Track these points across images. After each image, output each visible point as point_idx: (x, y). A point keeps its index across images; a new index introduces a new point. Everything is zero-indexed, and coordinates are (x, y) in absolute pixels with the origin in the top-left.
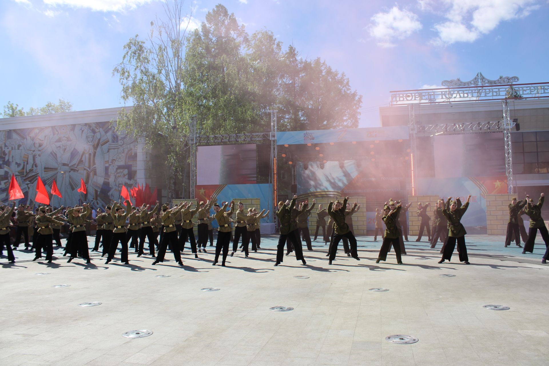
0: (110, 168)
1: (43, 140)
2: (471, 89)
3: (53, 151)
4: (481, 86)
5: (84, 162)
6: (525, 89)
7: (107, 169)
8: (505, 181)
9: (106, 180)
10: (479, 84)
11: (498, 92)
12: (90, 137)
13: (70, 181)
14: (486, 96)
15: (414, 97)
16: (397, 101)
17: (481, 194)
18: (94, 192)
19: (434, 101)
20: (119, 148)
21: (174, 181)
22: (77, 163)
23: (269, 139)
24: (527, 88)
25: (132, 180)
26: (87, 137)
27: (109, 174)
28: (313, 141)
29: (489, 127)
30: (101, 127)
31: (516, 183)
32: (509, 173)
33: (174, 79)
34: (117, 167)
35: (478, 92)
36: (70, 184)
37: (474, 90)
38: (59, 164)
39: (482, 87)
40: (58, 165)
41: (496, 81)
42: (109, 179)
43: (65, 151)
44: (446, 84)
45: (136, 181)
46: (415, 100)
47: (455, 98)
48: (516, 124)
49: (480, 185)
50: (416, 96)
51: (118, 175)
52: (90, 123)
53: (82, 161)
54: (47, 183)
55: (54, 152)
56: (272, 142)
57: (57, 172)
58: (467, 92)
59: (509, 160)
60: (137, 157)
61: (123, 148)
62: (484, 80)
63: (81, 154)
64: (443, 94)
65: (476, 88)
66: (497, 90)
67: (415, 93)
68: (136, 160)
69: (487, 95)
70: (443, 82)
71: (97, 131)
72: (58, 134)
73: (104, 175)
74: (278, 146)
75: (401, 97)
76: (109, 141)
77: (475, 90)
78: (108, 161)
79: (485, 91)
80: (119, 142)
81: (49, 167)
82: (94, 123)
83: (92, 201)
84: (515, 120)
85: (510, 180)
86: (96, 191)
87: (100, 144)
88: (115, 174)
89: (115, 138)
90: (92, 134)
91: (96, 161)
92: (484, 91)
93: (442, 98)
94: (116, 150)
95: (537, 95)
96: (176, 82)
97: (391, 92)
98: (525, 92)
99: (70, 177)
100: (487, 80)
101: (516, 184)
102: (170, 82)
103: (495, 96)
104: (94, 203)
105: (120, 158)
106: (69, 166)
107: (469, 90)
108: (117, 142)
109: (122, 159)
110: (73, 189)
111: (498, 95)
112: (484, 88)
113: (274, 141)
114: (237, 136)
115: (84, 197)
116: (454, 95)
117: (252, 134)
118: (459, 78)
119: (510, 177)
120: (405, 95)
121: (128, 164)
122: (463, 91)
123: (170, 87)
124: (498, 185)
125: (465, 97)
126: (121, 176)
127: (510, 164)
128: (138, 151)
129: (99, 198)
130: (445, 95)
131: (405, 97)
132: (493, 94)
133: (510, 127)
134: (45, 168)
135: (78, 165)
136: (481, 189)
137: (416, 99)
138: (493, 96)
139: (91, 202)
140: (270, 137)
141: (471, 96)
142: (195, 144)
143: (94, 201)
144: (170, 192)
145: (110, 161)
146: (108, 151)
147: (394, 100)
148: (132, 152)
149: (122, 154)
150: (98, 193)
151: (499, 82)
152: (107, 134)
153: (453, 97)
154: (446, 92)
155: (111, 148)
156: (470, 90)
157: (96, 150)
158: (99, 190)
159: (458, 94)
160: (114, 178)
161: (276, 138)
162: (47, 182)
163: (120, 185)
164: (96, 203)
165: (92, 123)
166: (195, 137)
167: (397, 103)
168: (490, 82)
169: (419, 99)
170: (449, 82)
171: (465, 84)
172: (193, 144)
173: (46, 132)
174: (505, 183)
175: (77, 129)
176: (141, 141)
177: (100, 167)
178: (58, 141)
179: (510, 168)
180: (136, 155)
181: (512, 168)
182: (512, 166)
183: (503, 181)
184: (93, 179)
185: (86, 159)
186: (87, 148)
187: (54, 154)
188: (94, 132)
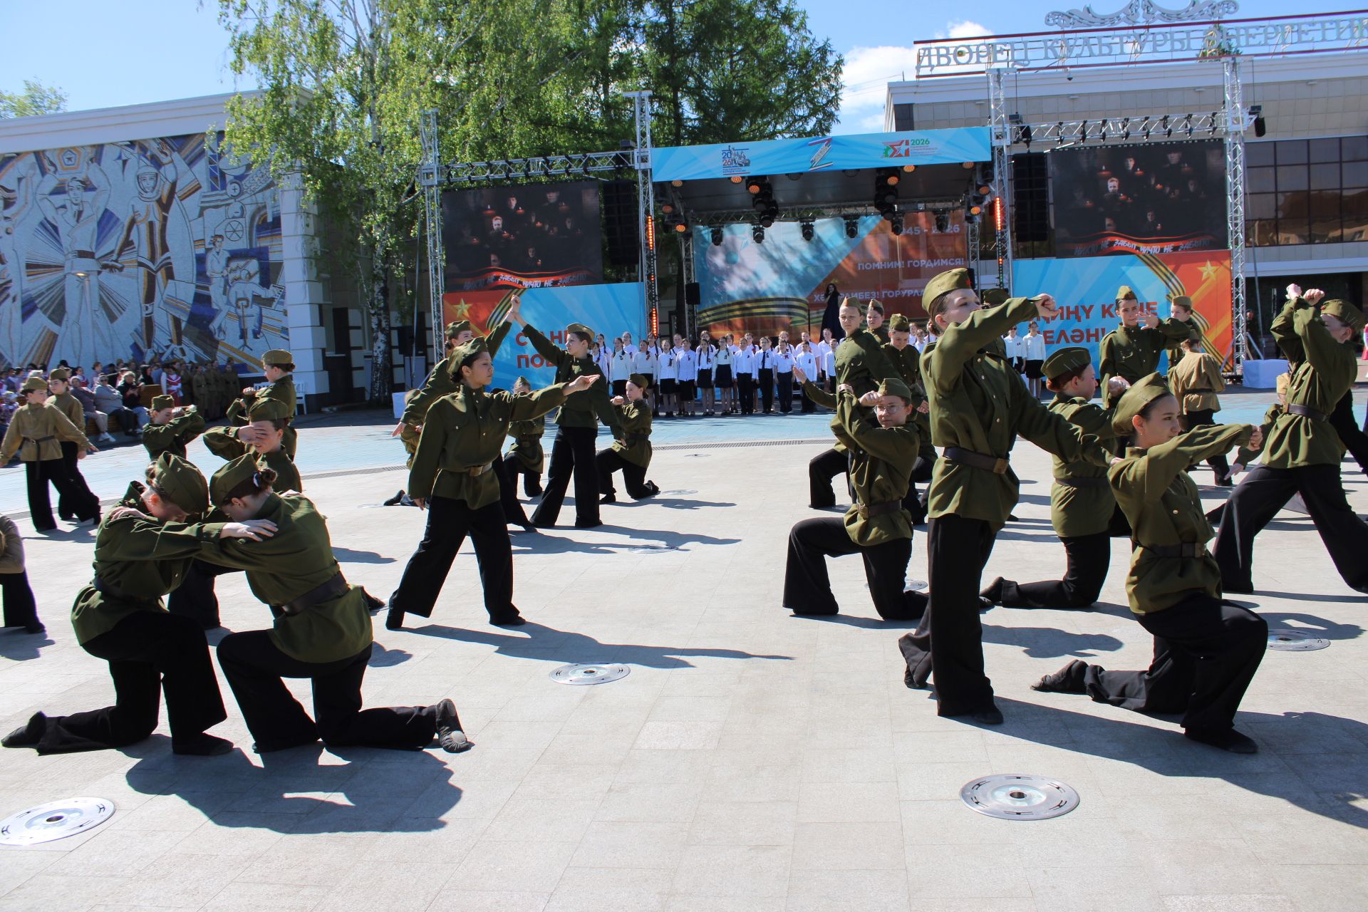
0: (210, 257)
1: (13, 191)
2: (1118, 32)
3: (46, 219)
4: (1144, 24)
5: (136, 244)
6: (1252, 31)
7: (201, 260)
8: (1227, 263)
9: (201, 291)
10: (1138, 20)
11: (1186, 41)
12: (148, 177)
13: (101, 298)
14: (1155, 51)
15: (975, 55)
16: (932, 67)
18: (171, 322)
19: (1027, 65)
20: (229, 205)
21: (382, 285)
22: (118, 248)
23: (631, 169)
24: (1258, 29)
25: (271, 287)
26: (138, 177)
27: (208, 274)
28: (747, 168)
29: (1189, 126)
30: (174, 151)
31: (1255, 268)
32: (1237, 243)
33: (367, 14)
34: (228, 255)
35: (1134, 43)
36: (104, 305)
37: (1125, 36)
38: (66, 253)
39: (1147, 27)
40: (65, 256)
41: (1182, 11)
42: (211, 288)
43: (82, 219)
44: (1057, 21)
45: (282, 289)
46: (978, 62)
47: (1078, 56)
48: (1255, 121)
49: (1169, 275)
50: (981, 54)
51: (231, 276)
52: (145, 140)
53: (132, 243)
54: (39, 306)
55: (48, 222)
56: (640, 175)
57: (65, 276)
58: (1109, 40)
59: (1236, 212)
60: (280, 227)
61: (240, 205)
62: (1151, 10)
63: (126, 223)
64: (1049, 48)
65: (1131, 32)
66: (1184, 36)
67: (978, 46)
68: (280, 234)
69: (1159, 49)
70: (1048, 16)
71: (165, 159)
72: (55, 172)
73: (195, 277)
74: (655, 184)
75: (943, 56)
76: (200, 188)
77: (1129, 36)
78: (203, 240)
79: (1154, 38)
80: (230, 188)
81: (41, 262)
82: (154, 139)
83: (167, 347)
84: (1255, 110)
85: (1237, 262)
86: (177, 321)
87: (176, 196)
88: (225, 273)
89: (218, 178)
90: (155, 171)
91: (170, 242)
92: (1150, 38)
93: (1046, 58)
94: (222, 210)
95: (1281, 49)
96: (371, 22)
97: (916, 43)
98: (1252, 41)
99: (101, 287)
100: (1160, 9)
101: (1256, 271)
102: (356, 23)
103: (1177, 50)
104: (172, 353)
105: (234, 231)
106: (97, 256)
107: (1113, 37)
108: (224, 187)
109: (240, 234)
110: (112, 318)
111: (1185, 48)
112: (1151, 30)
113: (645, 172)
114: (547, 161)
115: (144, 336)
116: (1076, 51)
117: (588, 154)
118: (1088, 6)
119: (1237, 252)
120: (952, 51)
121: (258, 245)
122: (1099, 38)
123: (359, 38)
124: (1208, 273)
125: (1104, 55)
126: (240, 278)
127: (1238, 221)
128: (283, 211)
129: (185, 339)
130: (1052, 48)
131: (951, 57)
132: (1172, 45)
133: (1241, 127)
134: (29, 266)
135: (119, 255)
136: (1170, 284)
137: (981, 59)
138: (1173, 50)
139: (165, 349)
140: (633, 163)
141: (1119, 52)
142: (437, 186)
143: (174, 346)
144: (373, 315)
145: (208, 240)
146: (201, 215)
147: (925, 62)
148: (266, 213)
149: (240, 220)
150: (183, 325)
151: (1188, 14)
152: (193, 169)
153: (1074, 54)
154: (1057, 41)
155: (207, 205)
156: (1117, 36)
157: (167, 212)
158: (184, 318)
159: (1086, 48)
160: (222, 284)
161: (648, 165)
162: (37, 302)
163: (240, 303)
164: (178, 353)
165: (150, 139)
166: (438, 169)
167: (931, 70)
168: (1164, 14)
169: (985, 60)
170: (1063, 15)
171: (1103, 20)
172: (432, 186)
173: (20, 168)
174: (1226, 268)
175: (109, 156)
176: (290, 183)
177: (181, 257)
178: (59, 190)
179: (1239, 230)
180: (277, 222)
181: (1243, 231)
182: (1243, 225)
183: (1222, 264)
184: (164, 289)
185: (140, 236)
186: (141, 207)
187: (51, 229)
188: (157, 163)
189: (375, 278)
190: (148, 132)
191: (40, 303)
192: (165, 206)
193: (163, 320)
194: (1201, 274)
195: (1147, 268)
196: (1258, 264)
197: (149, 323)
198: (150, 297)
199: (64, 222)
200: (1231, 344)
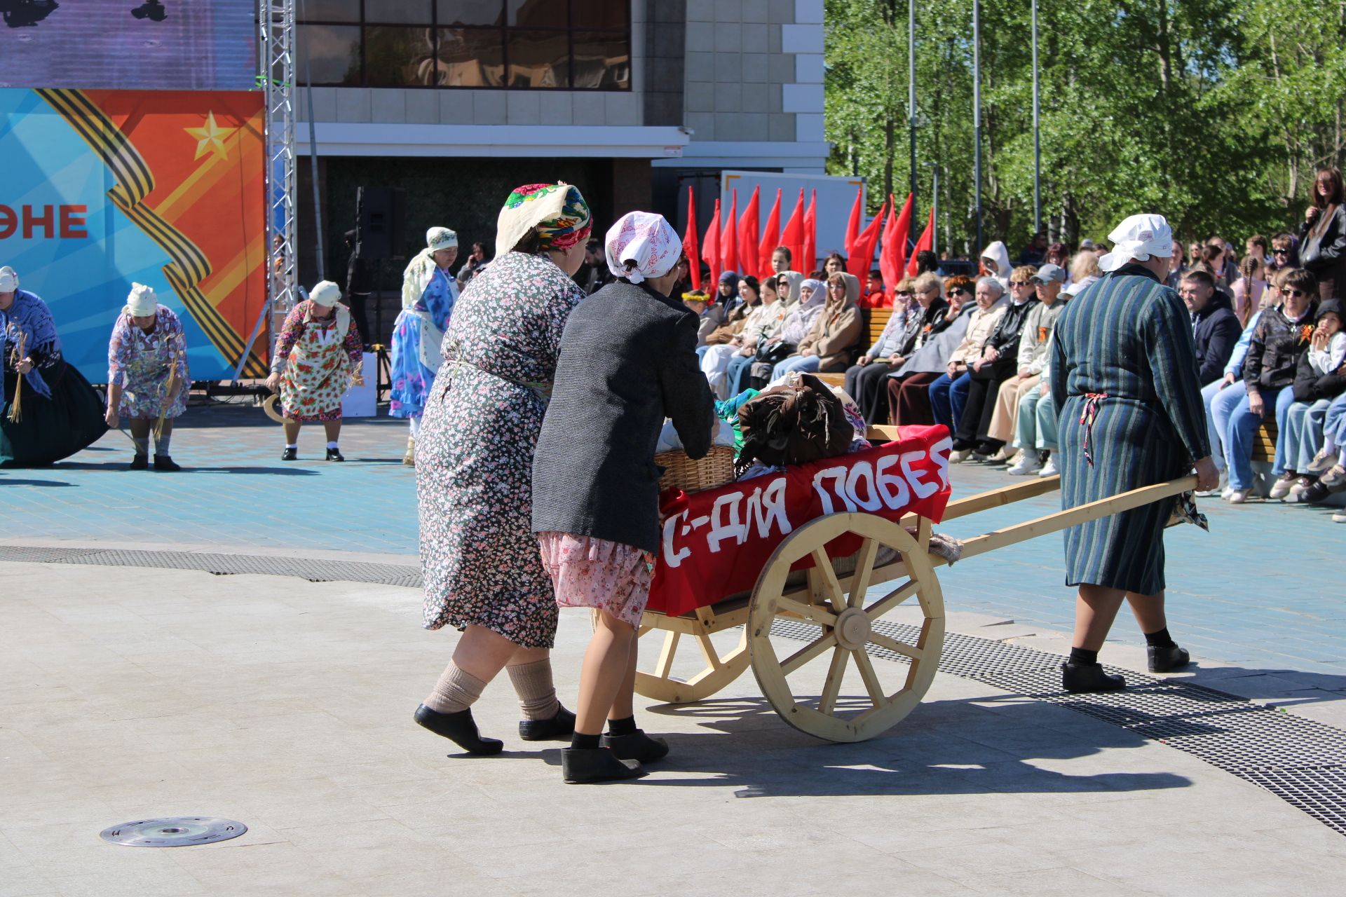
8: (254, 122)
17: (112, 191)
32: (280, 77)
49: (111, 137)
85: (279, 117)
119: (279, 97)
124: (211, 142)
127: (283, 25)
136: (115, 160)
174: (253, 131)
179: (285, 47)
181: (293, 47)
182: (293, 35)
183: (241, 123)
194: (193, 142)
195: (60, 118)
196: (316, 125)
200: (263, 313)
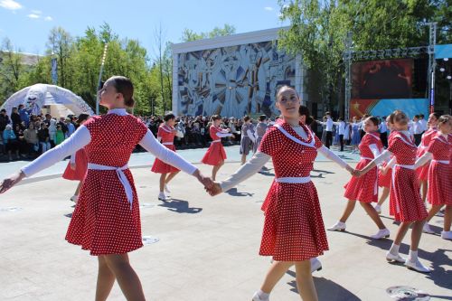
0: (271, 83)
1: (213, 60)
3: (222, 69)
5: (248, 78)
7: (268, 84)
9: (267, 95)
12: (253, 56)
13: (236, 96)
18: (257, 105)
20: (278, 65)
22: (242, 80)
23: (427, 54)
26: (250, 56)
27: (270, 89)
30: (262, 47)
34: (277, 83)
36: (237, 98)
38: (227, 80)
42: (271, 94)
43: (232, 69)
52: (254, 43)
54: (218, 98)
56: (430, 56)
57: (226, 88)
61: (282, 66)
63: (246, 71)
68: (295, 76)
71: (259, 50)
72: (226, 54)
73: (266, 89)
74: (437, 60)
76: (270, 59)
78: (269, 77)
80: (279, 60)
81: (219, 83)
82: (256, 43)
86: (259, 105)
87: (262, 62)
88: (276, 89)
89: (276, 56)
90: (255, 54)
91: (259, 77)
94: (276, 67)
99: (237, 92)
105: (280, 75)
106: (236, 82)
108: (277, 59)
109: (282, 75)
110: (239, 102)
113: (432, 55)
114: (393, 51)
115: (248, 109)
117: (409, 48)
121: (287, 80)
128: (296, 68)
134: (216, 85)
135: (243, 82)
140: (428, 51)
142: (350, 60)
145: (271, 77)
146: (269, 69)
148: (291, 68)
149: (282, 71)
150: (261, 106)
152: (268, 53)
155: (271, 65)
157: (259, 68)
158: (261, 104)
160: (274, 93)
161: (434, 52)
166: (351, 54)
172: (348, 60)
173: (216, 53)
175: (242, 48)
176: (299, 58)
177: (262, 83)
178: (226, 60)
180: (294, 72)
184: (256, 94)
185: (250, 75)
186: (251, 65)
187: (223, 73)
188: (257, 51)
189: (326, 93)
190: (254, 41)
191: (218, 96)
192: (258, 66)
193: (254, 104)
197: (250, 105)
198: (251, 96)
199: (227, 70)
